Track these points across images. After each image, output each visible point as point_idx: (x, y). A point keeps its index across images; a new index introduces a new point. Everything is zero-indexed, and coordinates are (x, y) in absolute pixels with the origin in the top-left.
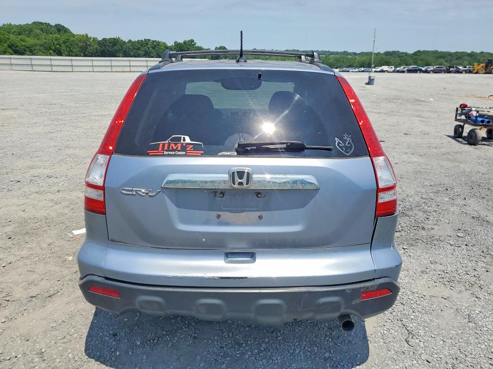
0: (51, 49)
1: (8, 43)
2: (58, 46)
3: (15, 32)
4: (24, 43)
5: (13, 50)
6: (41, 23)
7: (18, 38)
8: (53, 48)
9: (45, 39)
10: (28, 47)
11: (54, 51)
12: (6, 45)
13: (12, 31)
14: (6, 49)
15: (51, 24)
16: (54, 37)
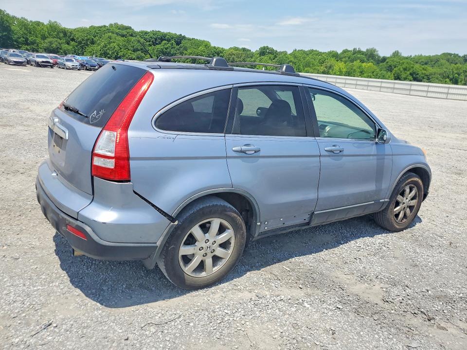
0: (448, 77)
1: (411, 71)
2: (456, 75)
3: (422, 62)
4: (424, 72)
5: (413, 77)
6: (449, 54)
7: (420, 67)
8: (451, 77)
9: (446, 68)
10: (427, 75)
11: (451, 80)
12: (408, 73)
13: (420, 61)
14: (408, 76)
15: (459, 55)
16: (456, 67)
